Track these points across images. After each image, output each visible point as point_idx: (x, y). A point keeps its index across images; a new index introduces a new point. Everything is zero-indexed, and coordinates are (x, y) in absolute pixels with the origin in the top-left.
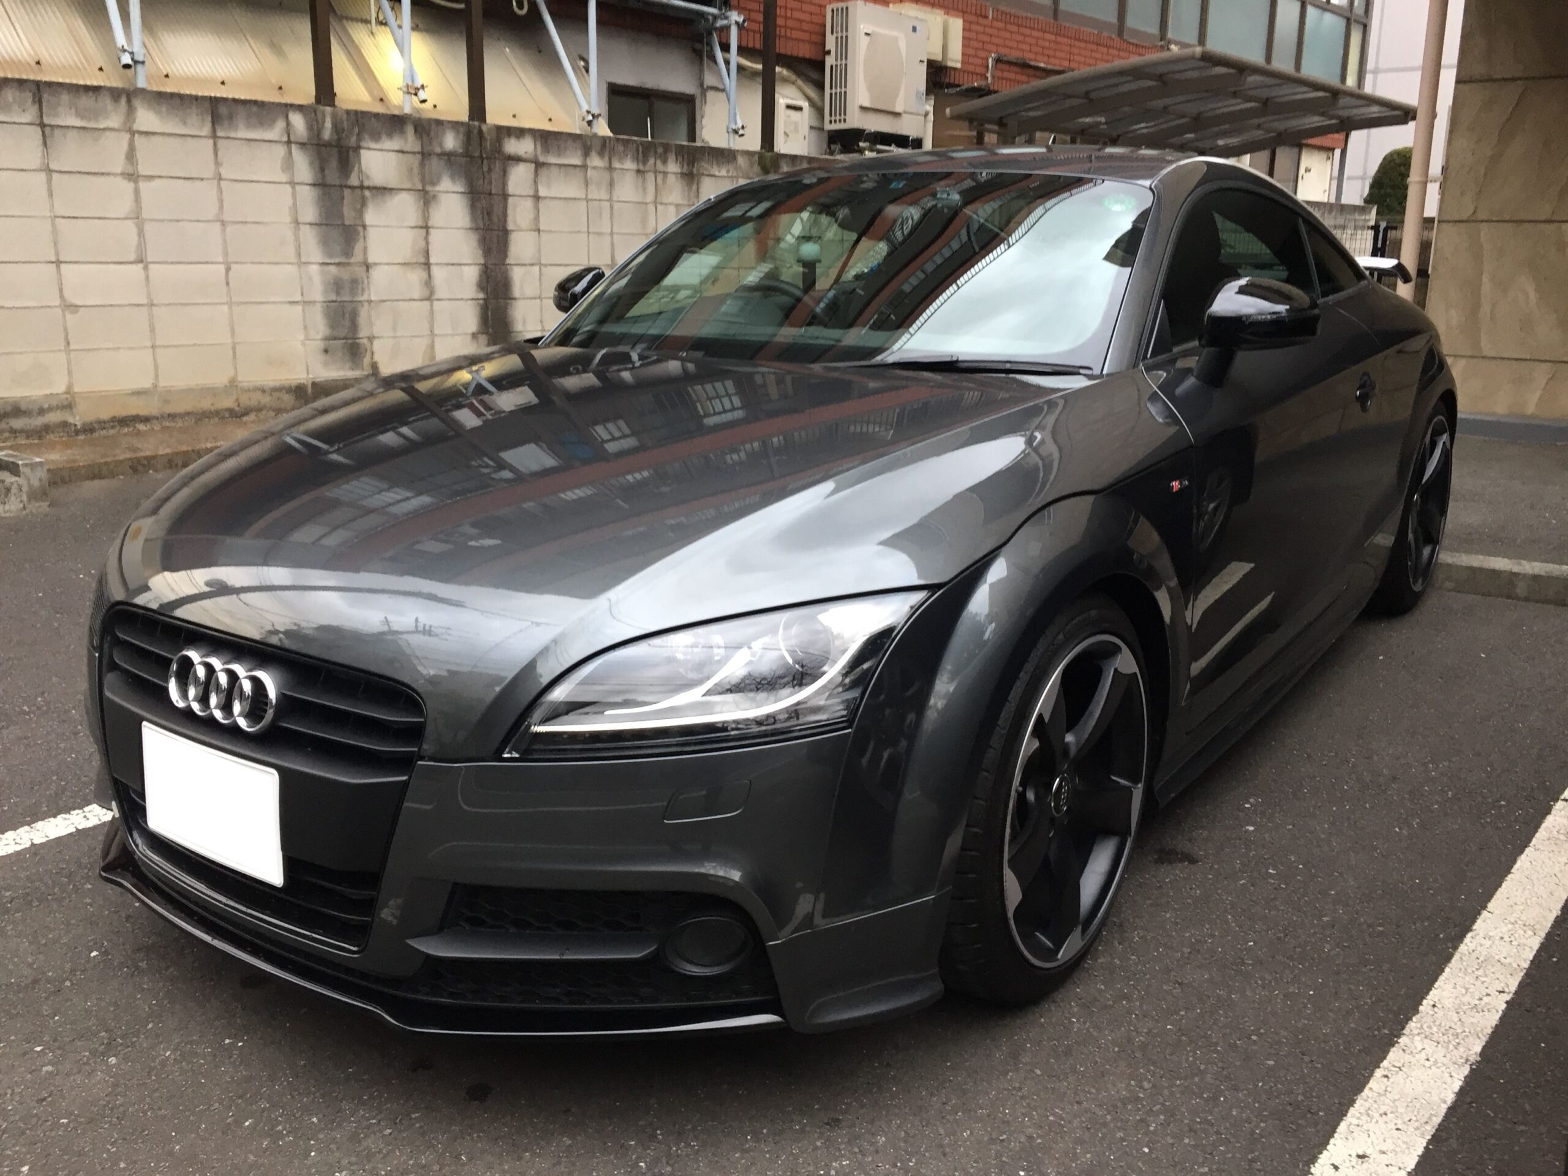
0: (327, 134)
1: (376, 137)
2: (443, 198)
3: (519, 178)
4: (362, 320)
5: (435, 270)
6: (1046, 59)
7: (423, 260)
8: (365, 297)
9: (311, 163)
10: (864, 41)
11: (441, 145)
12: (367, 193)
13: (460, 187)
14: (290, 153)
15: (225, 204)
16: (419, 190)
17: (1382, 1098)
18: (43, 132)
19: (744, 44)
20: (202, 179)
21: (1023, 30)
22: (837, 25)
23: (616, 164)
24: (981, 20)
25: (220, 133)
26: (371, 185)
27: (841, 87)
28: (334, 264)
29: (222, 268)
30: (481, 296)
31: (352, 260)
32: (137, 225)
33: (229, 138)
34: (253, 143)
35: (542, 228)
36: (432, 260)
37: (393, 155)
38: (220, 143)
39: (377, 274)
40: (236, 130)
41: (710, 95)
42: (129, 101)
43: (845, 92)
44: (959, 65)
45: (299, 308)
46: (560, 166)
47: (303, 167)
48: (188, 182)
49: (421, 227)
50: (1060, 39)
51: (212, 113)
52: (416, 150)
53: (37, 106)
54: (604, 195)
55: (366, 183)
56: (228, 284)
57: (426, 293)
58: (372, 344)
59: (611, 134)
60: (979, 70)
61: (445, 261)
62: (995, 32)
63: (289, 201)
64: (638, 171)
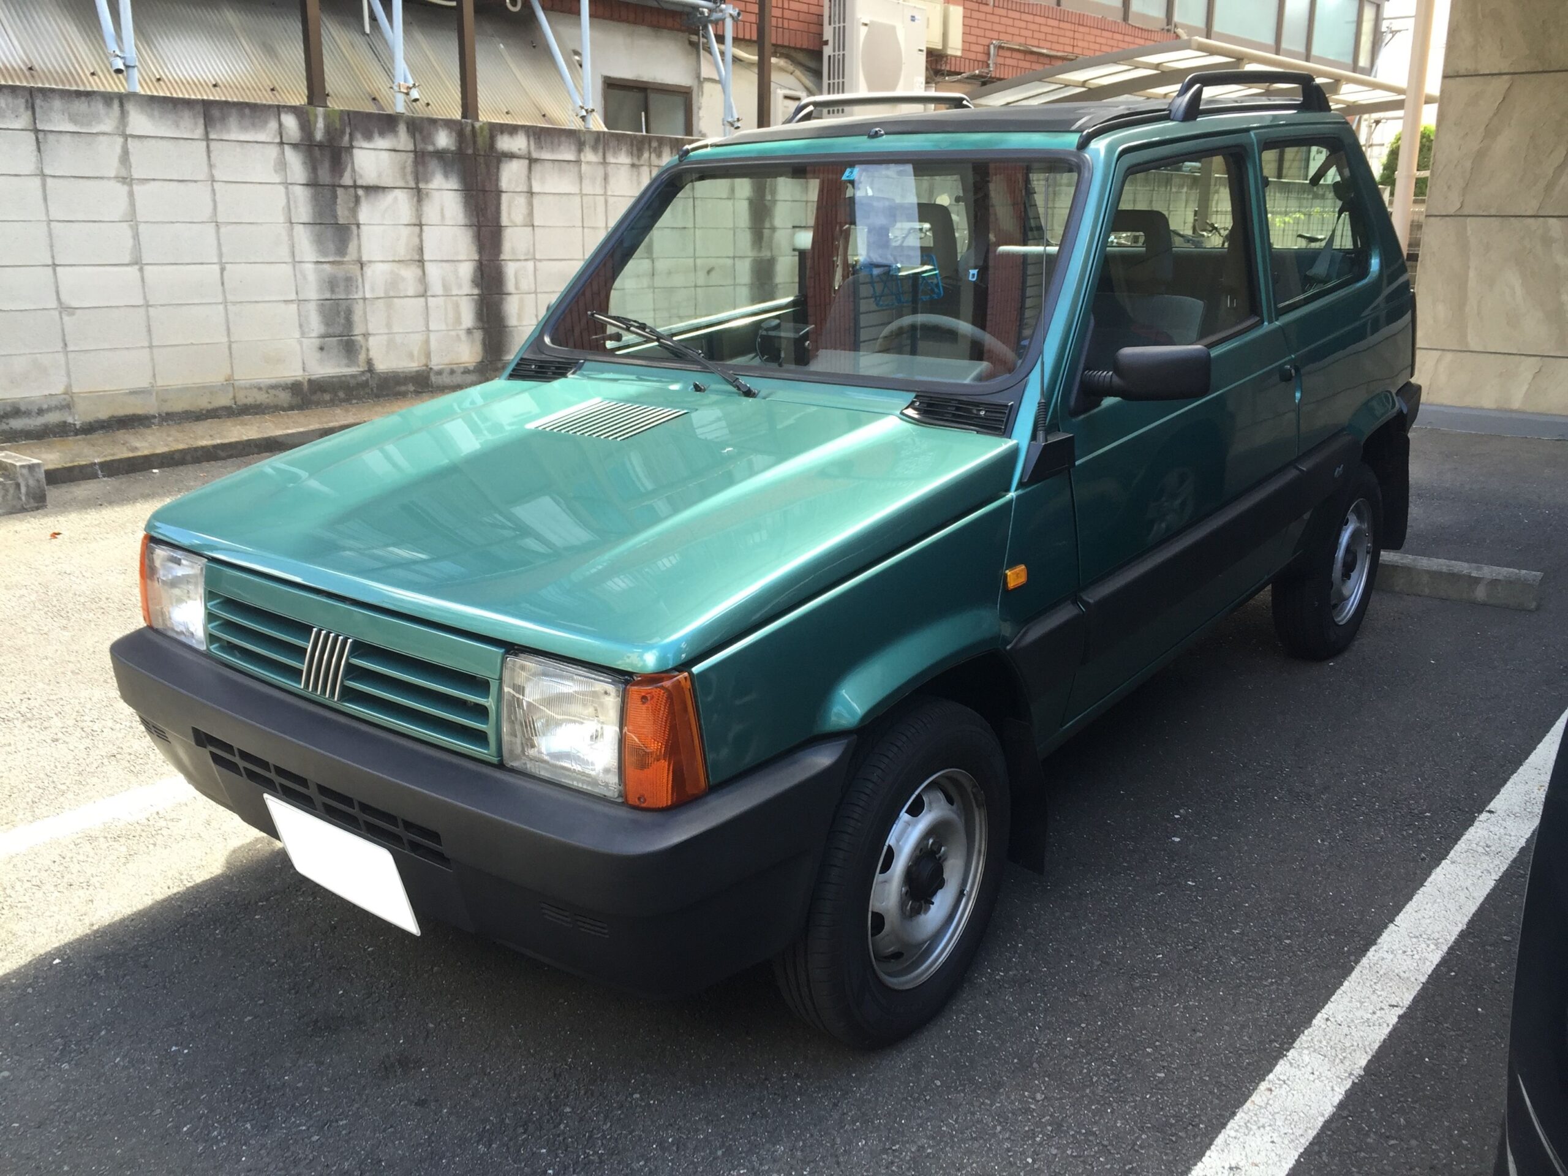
0: (319, 135)
1: (368, 137)
2: (436, 195)
3: (511, 175)
4: (357, 317)
5: (430, 268)
6: (1048, 45)
7: (417, 257)
8: (360, 295)
9: (305, 163)
10: (864, 30)
11: (434, 145)
12: (360, 192)
13: (453, 183)
14: (283, 153)
15: (219, 206)
16: (412, 188)
17: (1262, 1111)
18: (37, 139)
19: (741, 36)
20: (195, 181)
21: (1025, 17)
22: (835, 15)
23: (611, 159)
24: (983, 8)
25: (212, 136)
26: (364, 184)
27: (839, 78)
28: (329, 262)
29: (217, 268)
30: (476, 291)
31: (345, 259)
32: (131, 226)
33: (222, 140)
34: (245, 144)
35: (536, 224)
36: (426, 257)
37: (385, 155)
38: (213, 145)
39: (369, 271)
40: (228, 131)
41: (707, 86)
42: (122, 105)
43: (843, 82)
44: (959, 53)
45: (294, 307)
46: (554, 161)
47: (296, 166)
48: (182, 185)
49: (415, 225)
50: (1062, 25)
51: (205, 115)
52: (409, 149)
53: (29, 113)
54: (599, 191)
55: (359, 182)
56: (223, 284)
57: (421, 290)
58: (367, 340)
59: (606, 130)
60: (981, 57)
61: (439, 259)
62: (996, 19)
63: (284, 202)
64: (633, 165)
